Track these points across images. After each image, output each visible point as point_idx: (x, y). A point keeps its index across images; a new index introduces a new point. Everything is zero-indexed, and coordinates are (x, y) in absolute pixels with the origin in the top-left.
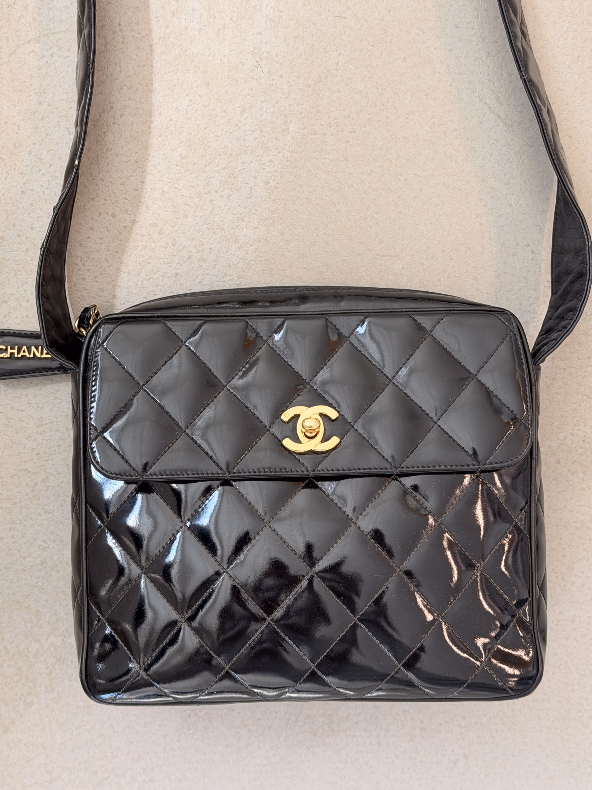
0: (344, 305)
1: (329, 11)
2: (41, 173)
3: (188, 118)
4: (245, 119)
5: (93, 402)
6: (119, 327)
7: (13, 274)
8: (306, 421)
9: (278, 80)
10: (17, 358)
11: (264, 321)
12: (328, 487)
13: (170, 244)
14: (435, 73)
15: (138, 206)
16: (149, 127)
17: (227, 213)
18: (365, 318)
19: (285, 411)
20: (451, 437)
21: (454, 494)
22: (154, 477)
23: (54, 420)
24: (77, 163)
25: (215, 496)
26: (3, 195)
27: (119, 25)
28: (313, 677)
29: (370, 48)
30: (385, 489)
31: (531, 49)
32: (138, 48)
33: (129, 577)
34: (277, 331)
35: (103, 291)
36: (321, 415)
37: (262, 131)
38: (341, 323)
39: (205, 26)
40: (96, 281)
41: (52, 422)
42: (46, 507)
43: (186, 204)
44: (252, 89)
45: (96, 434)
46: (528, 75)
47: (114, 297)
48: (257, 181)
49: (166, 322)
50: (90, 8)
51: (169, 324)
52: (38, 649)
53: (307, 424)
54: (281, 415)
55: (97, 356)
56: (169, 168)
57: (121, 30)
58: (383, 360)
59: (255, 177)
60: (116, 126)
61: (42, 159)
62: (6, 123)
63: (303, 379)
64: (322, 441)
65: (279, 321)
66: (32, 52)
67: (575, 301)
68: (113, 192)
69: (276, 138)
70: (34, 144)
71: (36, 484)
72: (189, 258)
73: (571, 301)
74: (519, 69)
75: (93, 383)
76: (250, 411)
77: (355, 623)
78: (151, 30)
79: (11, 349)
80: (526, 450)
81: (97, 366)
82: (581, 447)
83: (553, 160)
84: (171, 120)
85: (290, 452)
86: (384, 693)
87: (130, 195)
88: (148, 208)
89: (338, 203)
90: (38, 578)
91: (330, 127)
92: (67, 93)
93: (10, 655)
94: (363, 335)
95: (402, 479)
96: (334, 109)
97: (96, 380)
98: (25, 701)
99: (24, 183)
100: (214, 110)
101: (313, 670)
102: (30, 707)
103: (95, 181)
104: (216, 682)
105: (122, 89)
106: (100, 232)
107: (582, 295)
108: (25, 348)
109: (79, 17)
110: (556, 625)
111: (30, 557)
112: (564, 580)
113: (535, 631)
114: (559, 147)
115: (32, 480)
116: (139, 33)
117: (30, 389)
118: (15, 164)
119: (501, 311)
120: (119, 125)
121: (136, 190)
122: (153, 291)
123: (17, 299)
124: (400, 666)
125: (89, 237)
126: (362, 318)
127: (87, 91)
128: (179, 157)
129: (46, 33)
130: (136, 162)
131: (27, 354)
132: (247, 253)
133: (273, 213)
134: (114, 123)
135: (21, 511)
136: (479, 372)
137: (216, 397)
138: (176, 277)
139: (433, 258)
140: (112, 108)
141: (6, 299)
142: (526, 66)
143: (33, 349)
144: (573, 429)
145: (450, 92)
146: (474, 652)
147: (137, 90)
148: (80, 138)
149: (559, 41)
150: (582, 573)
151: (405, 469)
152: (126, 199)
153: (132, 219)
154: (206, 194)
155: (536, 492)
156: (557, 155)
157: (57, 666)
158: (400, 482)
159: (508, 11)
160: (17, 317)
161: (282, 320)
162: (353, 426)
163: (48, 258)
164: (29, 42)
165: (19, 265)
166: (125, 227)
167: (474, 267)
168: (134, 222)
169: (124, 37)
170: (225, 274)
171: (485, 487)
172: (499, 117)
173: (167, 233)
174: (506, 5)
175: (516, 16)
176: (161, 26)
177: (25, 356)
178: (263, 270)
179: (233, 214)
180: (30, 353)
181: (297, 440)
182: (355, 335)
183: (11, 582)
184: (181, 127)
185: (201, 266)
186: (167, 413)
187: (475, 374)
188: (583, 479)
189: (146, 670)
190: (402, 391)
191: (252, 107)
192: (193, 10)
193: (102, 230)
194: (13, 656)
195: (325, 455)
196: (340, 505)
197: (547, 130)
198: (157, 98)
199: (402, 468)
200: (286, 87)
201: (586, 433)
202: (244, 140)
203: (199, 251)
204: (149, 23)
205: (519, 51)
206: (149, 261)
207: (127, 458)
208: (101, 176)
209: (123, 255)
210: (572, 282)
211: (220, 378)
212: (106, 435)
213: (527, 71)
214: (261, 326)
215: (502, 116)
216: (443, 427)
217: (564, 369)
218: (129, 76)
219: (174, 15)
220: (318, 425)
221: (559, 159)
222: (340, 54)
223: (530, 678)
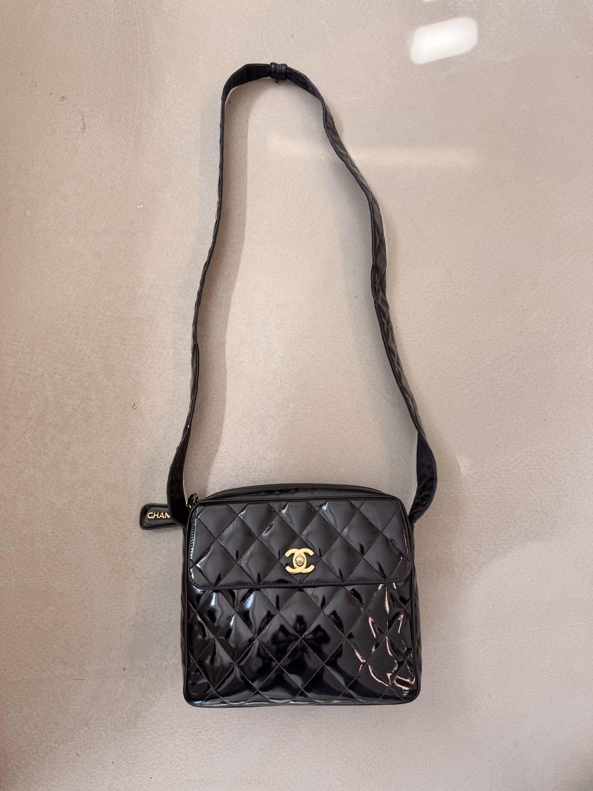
0: (316, 494)
1: (308, 353)
2: (173, 429)
3: (242, 402)
4: (269, 402)
5: (192, 547)
6: (206, 507)
7: (158, 477)
8: (297, 558)
9: (285, 385)
10: (158, 519)
11: (278, 503)
12: (309, 591)
13: (234, 461)
14: (358, 381)
15: (219, 443)
16: (224, 407)
17: (261, 446)
18: (327, 501)
19: (287, 551)
20: (371, 565)
21: (373, 595)
22: (221, 588)
23: (176, 548)
24: (188, 427)
25: (252, 597)
26: (155, 439)
27: (211, 361)
28: (302, 694)
29: (327, 370)
30: (338, 593)
31: (402, 370)
32: (220, 371)
33: (209, 638)
34: (284, 508)
35: (201, 484)
36: (305, 553)
37: (277, 408)
38: (315, 503)
39: (251, 361)
40: (198, 479)
41: (175, 549)
42: (171, 593)
43: (241, 442)
44: (272, 389)
45: (193, 564)
46: (401, 384)
47: (206, 487)
48: (275, 431)
49: (229, 504)
50: (196, 356)
51: (231, 505)
52: (166, 665)
53: (298, 559)
54: (285, 553)
55: (195, 523)
56: (233, 425)
57: (212, 363)
58: (336, 524)
59: (274, 429)
60: (209, 406)
61: (173, 422)
62: (157, 406)
63: (296, 534)
64: (306, 568)
65: (284, 503)
66: (171, 374)
67: (429, 492)
68: (207, 437)
69: (284, 411)
70: (170, 415)
71: (166, 581)
72: (243, 468)
73: (427, 491)
74: (397, 381)
75: (192, 537)
76: (270, 551)
77: (323, 666)
78: (226, 363)
79: (156, 514)
80: (409, 573)
81: (194, 528)
82: (436, 561)
83: (415, 424)
84: (235, 403)
85: (290, 574)
86: (339, 701)
87: (215, 438)
88: (223, 444)
89: (314, 441)
90: (167, 628)
91: (309, 405)
92: (186, 392)
93: (153, 668)
94: (326, 510)
95: (346, 587)
96: (311, 397)
97: (193, 536)
98: (160, 691)
99: (165, 434)
100: (255, 398)
101: (302, 691)
102: (162, 694)
103: (198, 432)
104: (254, 695)
105: (212, 389)
106: (200, 456)
107: (432, 489)
108: (162, 513)
109: (192, 359)
110: (427, 652)
111: (163, 618)
112: (429, 628)
113: (416, 666)
114: (418, 417)
115: (165, 579)
116: (220, 365)
117: (165, 533)
118: (161, 425)
119: (393, 498)
120: (210, 406)
121: (218, 436)
122: (225, 484)
123: (160, 489)
124: (347, 688)
125: (195, 458)
126: (325, 501)
127: (195, 392)
128: (238, 420)
129: (177, 365)
130: (218, 423)
131: (163, 516)
132: (270, 465)
133: (283, 446)
134: (208, 405)
135: (159, 595)
136: (383, 530)
137: (253, 544)
138: (236, 477)
139: (359, 466)
140: (207, 398)
141: (154, 489)
142: (400, 380)
143: (166, 514)
144: (431, 552)
145: (365, 389)
146: (385, 679)
147: (219, 390)
148: (190, 415)
149: (415, 366)
150: (438, 625)
151: (347, 582)
152: (213, 440)
153: (216, 449)
154: (251, 437)
155: (414, 591)
156: (417, 421)
157: (176, 674)
158: (346, 589)
159: (391, 355)
160: (159, 498)
161: (286, 502)
162: (321, 559)
163: (173, 473)
164: (169, 369)
165: (161, 472)
166: (212, 453)
167: (379, 471)
168: (216, 451)
169: (213, 366)
170: (260, 475)
171: (389, 592)
172: (389, 400)
173: (233, 455)
174: (390, 353)
175: (394, 357)
176: (230, 361)
177: (162, 517)
178: (278, 473)
179: (264, 446)
180: (164, 516)
181: (293, 567)
182: (322, 510)
183: (154, 631)
184: (239, 406)
185: (249, 471)
186: (228, 553)
187: (382, 531)
188: (437, 577)
189: (216, 690)
190: (346, 540)
191: (272, 397)
192: (246, 354)
193: (201, 455)
194: (154, 668)
195: (307, 575)
196: (315, 602)
197: (412, 410)
198: (228, 393)
199: (346, 582)
200: (288, 388)
201: (438, 553)
202: (269, 412)
203: (247, 464)
204: (225, 360)
205: (397, 373)
206: (223, 469)
207: (207, 578)
208: (201, 430)
209: (211, 466)
210: (428, 482)
211: (255, 533)
212: (198, 565)
213: (401, 382)
214: (276, 506)
215: (390, 400)
216: (366, 560)
217: (426, 521)
218: (215, 384)
219: (236, 356)
220: (303, 560)
221: (418, 423)
222: (313, 373)
223: (414, 691)
